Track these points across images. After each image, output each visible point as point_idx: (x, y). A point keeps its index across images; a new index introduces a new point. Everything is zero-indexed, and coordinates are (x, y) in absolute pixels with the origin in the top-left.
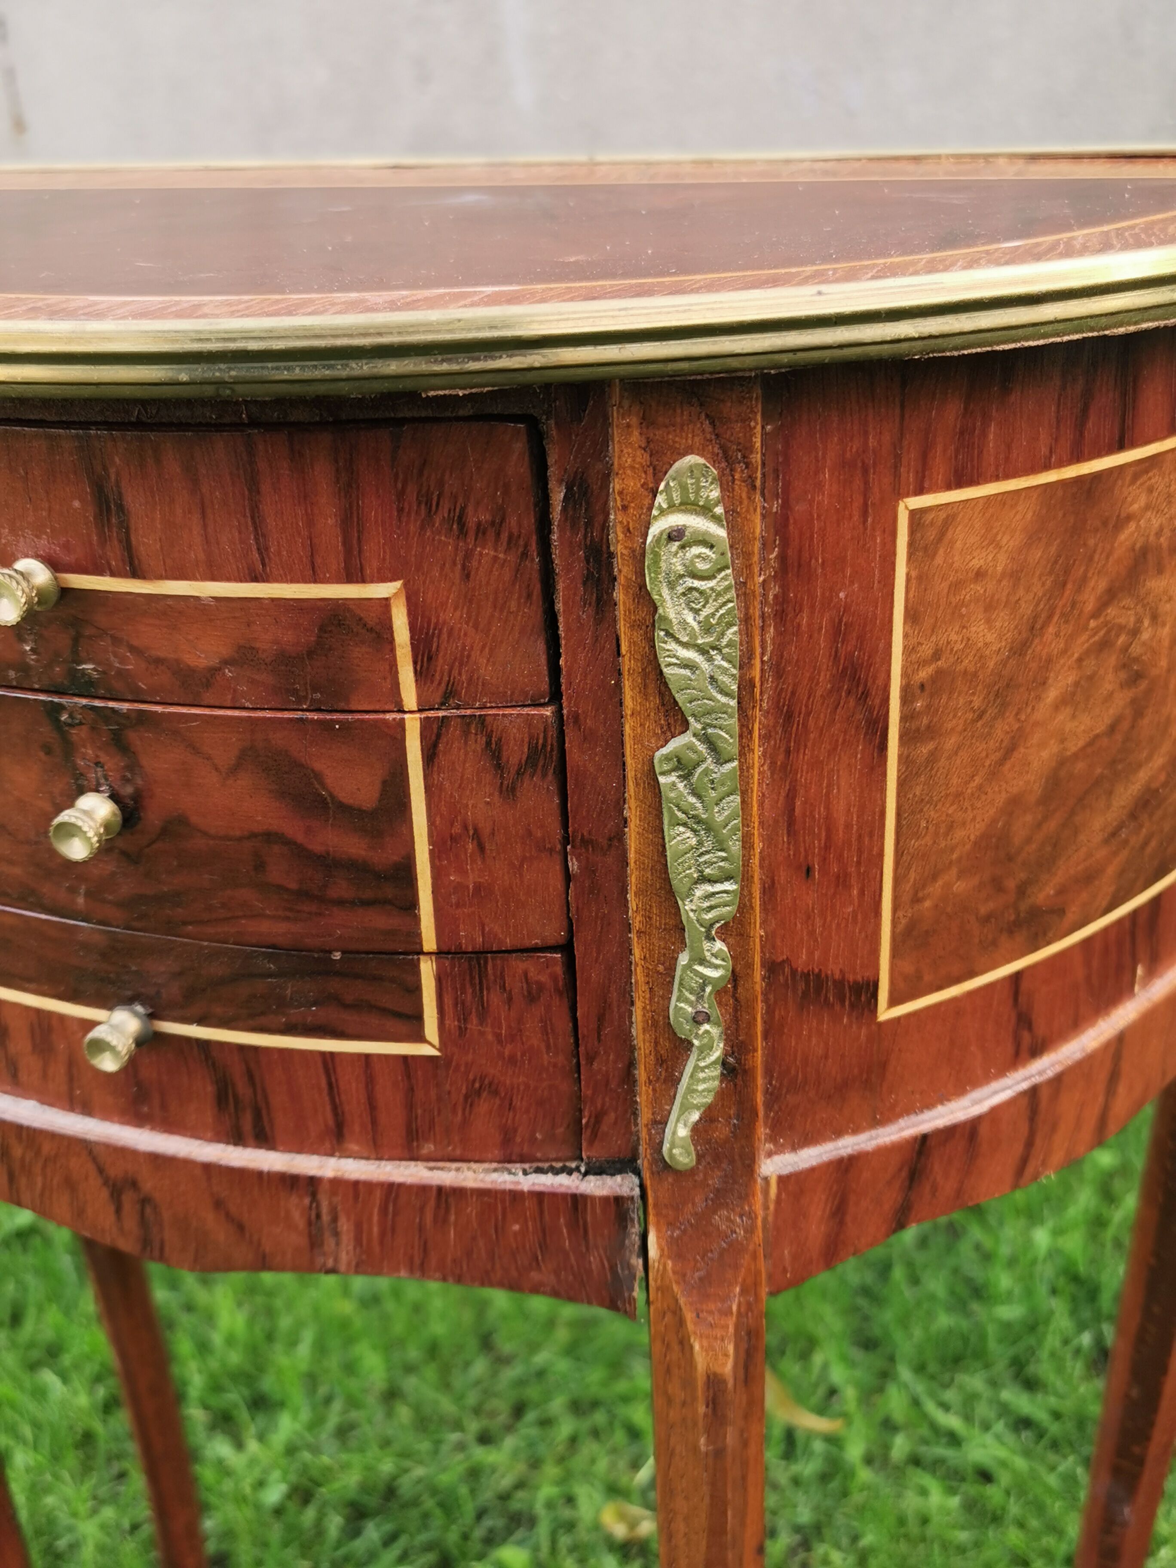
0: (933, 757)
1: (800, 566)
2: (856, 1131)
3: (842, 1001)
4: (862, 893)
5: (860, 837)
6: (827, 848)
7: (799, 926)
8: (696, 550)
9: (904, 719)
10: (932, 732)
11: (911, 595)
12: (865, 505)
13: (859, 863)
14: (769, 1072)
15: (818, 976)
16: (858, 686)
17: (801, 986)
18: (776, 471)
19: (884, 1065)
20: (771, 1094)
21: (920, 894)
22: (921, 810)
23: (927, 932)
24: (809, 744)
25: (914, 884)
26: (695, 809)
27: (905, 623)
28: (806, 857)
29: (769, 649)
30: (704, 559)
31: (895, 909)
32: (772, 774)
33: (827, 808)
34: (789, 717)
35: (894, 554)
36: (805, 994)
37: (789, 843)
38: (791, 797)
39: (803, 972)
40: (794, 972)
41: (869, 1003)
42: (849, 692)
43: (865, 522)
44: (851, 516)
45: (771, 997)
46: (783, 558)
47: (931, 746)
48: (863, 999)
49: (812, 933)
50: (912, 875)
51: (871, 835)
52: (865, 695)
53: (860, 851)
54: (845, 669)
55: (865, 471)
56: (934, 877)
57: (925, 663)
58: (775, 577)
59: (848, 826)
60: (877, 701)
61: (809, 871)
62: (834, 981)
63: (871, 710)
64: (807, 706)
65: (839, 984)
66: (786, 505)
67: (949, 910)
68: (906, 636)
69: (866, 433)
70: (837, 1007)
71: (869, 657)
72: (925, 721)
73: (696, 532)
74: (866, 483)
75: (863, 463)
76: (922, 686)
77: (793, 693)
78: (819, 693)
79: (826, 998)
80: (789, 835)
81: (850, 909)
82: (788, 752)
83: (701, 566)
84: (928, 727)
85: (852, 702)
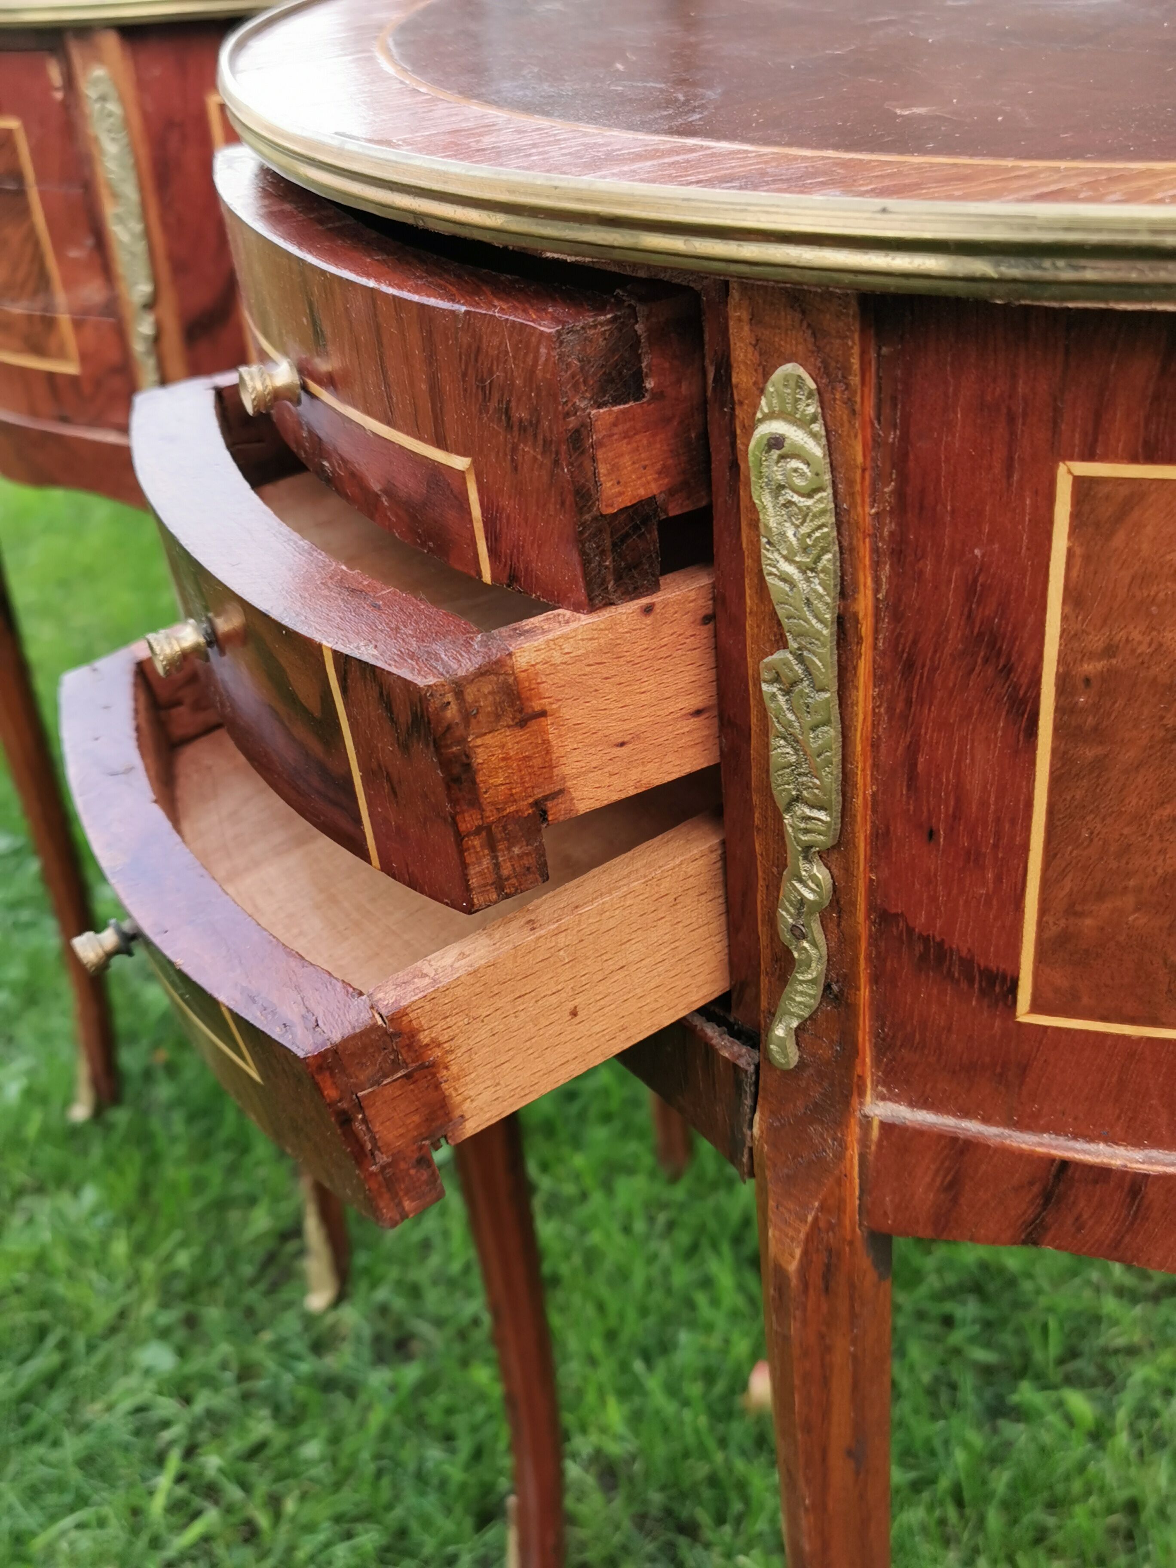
0: (1099, 765)
1: (922, 508)
2: (986, 1120)
3: (971, 981)
4: (998, 879)
5: (998, 820)
6: (956, 816)
7: (917, 886)
8: (794, 464)
9: (1059, 710)
10: (1098, 734)
11: (1074, 573)
12: (1011, 459)
13: (996, 846)
14: (879, 1016)
15: (941, 944)
16: (998, 656)
17: (919, 948)
18: (894, 399)
19: (1024, 1069)
20: (884, 1040)
21: (1078, 908)
22: (1084, 818)
23: (1087, 951)
24: (936, 702)
25: (1070, 894)
26: (792, 726)
27: (1064, 602)
28: (930, 818)
29: (884, 587)
30: (803, 475)
31: (1043, 911)
32: (890, 719)
33: (958, 775)
34: (909, 666)
35: (1051, 522)
36: (923, 957)
37: (909, 798)
38: (913, 750)
39: (920, 936)
40: (910, 931)
41: (1005, 997)
42: (986, 660)
43: (1009, 476)
44: (990, 467)
45: (883, 944)
46: (900, 494)
47: (1099, 751)
48: (997, 989)
49: (934, 899)
50: (1067, 884)
51: (1013, 822)
52: (1008, 670)
53: (998, 835)
54: (981, 634)
55: (1011, 419)
56: (1101, 896)
57: (1092, 656)
58: (891, 512)
59: (984, 804)
60: (1025, 681)
61: (931, 834)
62: (961, 958)
63: (1016, 687)
64: (932, 660)
65: (967, 963)
66: (905, 437)
67: (1122, 938)
68: (1065, 618)
69: (1014, 377)
70: (964, 985)
71: (1014, 628)
72: (1091, 721)
73: (793, 444)
74: (1013, 433)
75: (1009, 408)
76: (1087, 681)
77: (915, 642)
78: (948, 650)
79: (950, 974)
80: (909, 787)
81: (983, 891)
82: (909, 702)
83: (799, 482)
84: (1095, 729)
85: (990, 671)
